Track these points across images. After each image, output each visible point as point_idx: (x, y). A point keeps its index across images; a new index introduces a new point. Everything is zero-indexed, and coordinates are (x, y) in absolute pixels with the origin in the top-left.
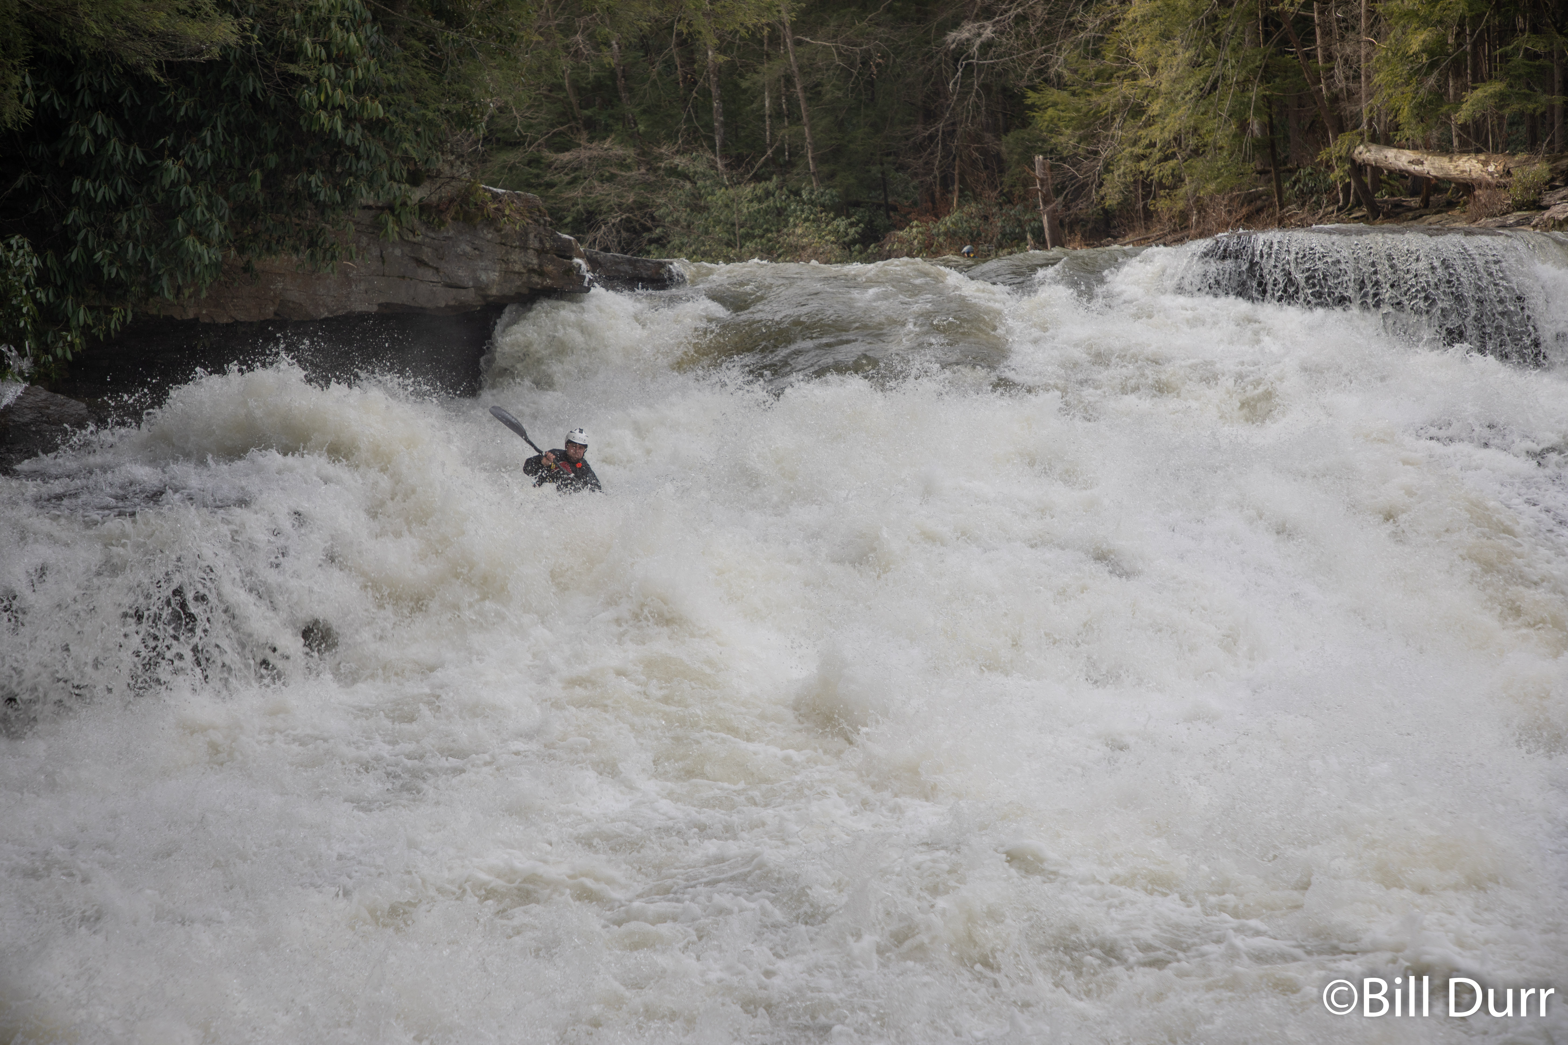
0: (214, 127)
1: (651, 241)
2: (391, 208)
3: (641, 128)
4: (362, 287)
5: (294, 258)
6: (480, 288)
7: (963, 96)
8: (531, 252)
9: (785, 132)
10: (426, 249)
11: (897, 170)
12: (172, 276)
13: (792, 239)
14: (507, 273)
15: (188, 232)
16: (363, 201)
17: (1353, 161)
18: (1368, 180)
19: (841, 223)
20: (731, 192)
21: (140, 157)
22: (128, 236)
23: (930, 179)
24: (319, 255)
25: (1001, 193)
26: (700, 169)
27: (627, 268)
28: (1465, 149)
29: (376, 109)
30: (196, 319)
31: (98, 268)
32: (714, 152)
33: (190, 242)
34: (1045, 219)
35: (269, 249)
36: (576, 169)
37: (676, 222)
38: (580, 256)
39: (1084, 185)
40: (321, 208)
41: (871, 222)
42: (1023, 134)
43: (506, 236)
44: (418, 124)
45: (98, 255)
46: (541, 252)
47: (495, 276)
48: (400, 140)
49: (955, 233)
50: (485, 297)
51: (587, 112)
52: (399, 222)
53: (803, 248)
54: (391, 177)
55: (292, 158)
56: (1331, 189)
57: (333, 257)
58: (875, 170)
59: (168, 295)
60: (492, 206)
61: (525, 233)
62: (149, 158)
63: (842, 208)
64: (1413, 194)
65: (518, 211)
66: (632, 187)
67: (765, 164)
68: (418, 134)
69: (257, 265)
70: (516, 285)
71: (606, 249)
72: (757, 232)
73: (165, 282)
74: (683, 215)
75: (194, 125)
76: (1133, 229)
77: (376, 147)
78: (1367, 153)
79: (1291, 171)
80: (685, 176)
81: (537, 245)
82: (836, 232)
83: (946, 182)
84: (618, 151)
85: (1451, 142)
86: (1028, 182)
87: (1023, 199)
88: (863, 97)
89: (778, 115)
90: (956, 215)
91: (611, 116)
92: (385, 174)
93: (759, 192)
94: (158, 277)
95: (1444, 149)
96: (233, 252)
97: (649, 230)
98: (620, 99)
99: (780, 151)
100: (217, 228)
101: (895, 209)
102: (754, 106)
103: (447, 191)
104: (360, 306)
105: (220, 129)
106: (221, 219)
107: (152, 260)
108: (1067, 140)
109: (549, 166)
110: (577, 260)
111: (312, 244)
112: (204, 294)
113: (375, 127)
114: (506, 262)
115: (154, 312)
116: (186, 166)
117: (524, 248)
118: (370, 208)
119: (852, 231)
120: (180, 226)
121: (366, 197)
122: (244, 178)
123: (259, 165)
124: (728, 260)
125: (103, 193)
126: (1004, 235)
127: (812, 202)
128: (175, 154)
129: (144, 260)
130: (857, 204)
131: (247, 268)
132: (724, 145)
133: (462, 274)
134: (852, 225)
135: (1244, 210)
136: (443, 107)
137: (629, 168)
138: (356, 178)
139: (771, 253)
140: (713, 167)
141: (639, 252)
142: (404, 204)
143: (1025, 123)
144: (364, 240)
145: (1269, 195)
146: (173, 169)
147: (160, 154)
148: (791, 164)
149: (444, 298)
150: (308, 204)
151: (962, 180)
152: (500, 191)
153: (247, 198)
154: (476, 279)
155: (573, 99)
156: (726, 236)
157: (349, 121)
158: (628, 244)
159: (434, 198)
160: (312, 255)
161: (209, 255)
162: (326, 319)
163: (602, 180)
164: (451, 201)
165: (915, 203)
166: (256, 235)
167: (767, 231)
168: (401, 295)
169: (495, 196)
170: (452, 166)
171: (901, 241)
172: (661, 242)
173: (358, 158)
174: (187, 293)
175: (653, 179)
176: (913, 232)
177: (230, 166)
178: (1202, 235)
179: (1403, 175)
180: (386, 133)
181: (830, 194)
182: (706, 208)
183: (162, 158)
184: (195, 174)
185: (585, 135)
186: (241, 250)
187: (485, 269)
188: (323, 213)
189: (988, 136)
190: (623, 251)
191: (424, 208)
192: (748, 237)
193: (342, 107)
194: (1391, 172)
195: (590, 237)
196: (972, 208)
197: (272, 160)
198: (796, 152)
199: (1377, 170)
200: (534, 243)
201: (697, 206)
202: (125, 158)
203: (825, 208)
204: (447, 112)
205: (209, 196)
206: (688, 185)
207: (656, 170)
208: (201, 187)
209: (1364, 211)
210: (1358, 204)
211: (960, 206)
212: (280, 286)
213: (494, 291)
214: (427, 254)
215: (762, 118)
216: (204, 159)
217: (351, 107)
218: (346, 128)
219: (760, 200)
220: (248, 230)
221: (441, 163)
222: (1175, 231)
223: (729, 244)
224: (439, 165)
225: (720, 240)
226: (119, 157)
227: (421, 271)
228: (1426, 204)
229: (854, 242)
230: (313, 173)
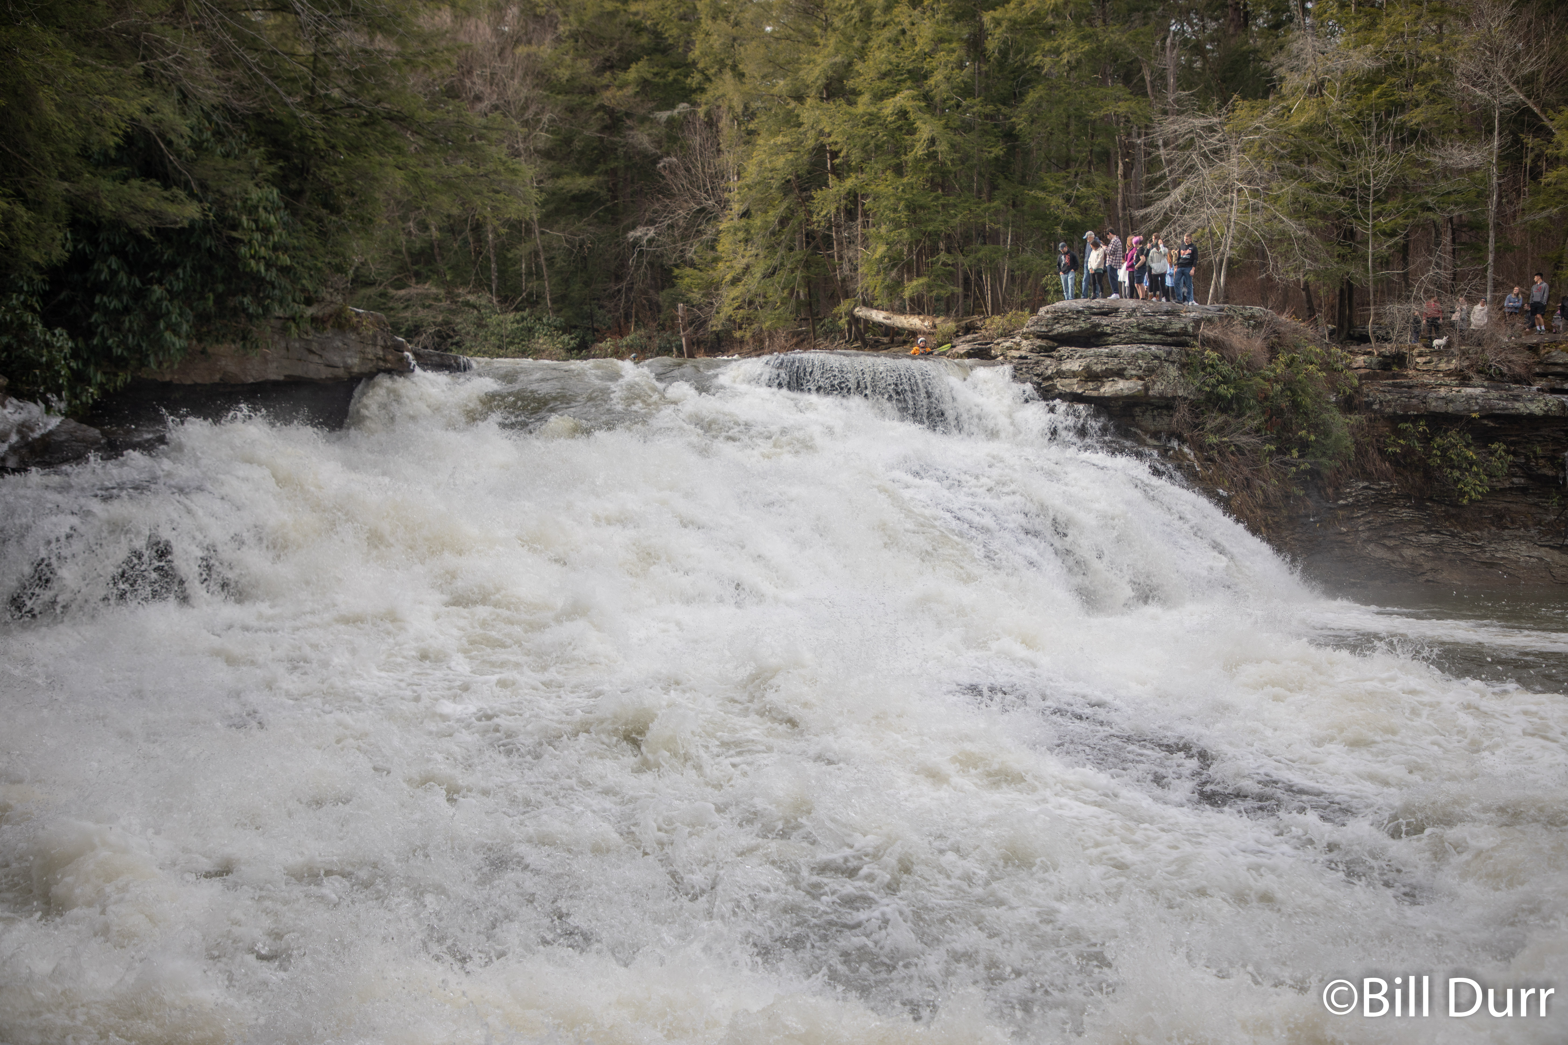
0: (185, 267)
1: (452, 344)
2: (293, 319)
3: (448, 278)
4: (275, 365)
5: (233, 346)
6: (347, 368)
7: (638, 268)
8: (379, 347)
9: (534, 284)
10: (314, 344)
11: (600, 308)
12: (156, 355)
13: (537, 346)
14: (364, 359)
15: (166, 329)
16: (277, 314)
17: (853, 316)
18: (861, 326)
19: (566, 338)
20: (501, 317)
21: (138, 284)
22: (129, 330)
23: (617, 314)
24: (248, 345)
25: (659, 325)
26: (484, 302)
27: (436, 358)
28: (913, 312)
29: (285, 260)
30: (171, 381)
31: (110, 349)
32: (491, 293)
33: (168, 335)
34: (684, 340)
35: (217, 341)
36: (409, 300)
37: (468, 333)
38: (408, 351)
39: (705, 322)
40: (250, 317)
41: (583, 338)
42: (671, 291)
43: (364, 337)
44: (311, 269)
45: (110, 341)
46: (385, 348)
47: (356, 361)
48: (299, 279)
49: (632, 346)
50: (350, 373)
51: (416, 267)
52: (298, 327)
53: (544, 351)
54: (294, 300)
55: (233, 287)
56: (841, 331)
57: (257, 347)
58: (586, 308)
59: (153, 366)
60: (355, 320)
61: (375, 336)
62: (143, 283)
63: (566, 329)
64: (885, 336)
65: (371, 323)
66: (442, 312)
67: (521, 302)
68: (311, 276)
69: (210, 350)
70: (368, 367)
71: (426, 347)
72: (516, 341)
73: (152, 358)
74: (472, 329)
75: (173, 266)
76: (733, 348)
77: (285, 282)
78: (861, 312)
79: (821, 320)
80: (474, 307)
81: (382, 343)
82: (563, 342)
83: (627, 316)
84: (434, 290)
85: (905, 308)
86: (674, 318)
87: (672, 328)
88: (580, 266)
89: (530, 274)
90: (632, 336)
91: (430, 270)
92: (290, 298)
93: (518, 317)
94: (148, 356)
95: (902, 311)
96: (194, 342)
97: (451, 337)
98: (436, 261)
99: (530, 295)
100: (185, 327)
101: (598, 331)
102: (517, 267)
103: (328, 310)
104: (273, 377)
105: (188, 268)
106: (188, 321)
107: (144, 345)
108: (696, 296)
109: (392, 298)
110: (407, 353)
111: (244, 338)
112: (176, 366)
113: (285, 270)
114: (364, 353)
115: (145, 376)
116: (167, 290)
117: (375, 345)
118: (280, 318)
119: (572, 342)
120: (162, 325)
121: (278, 312)
122: (202, 297)
123: (212, 290)
124: (499, 356)
125: (114, 304)
126: (660, 348)
127: (549, 325)
128: (160, 282)
129: (139, 345)
130: (575, 327)
131: (203, 352)
132: (497, 290)
133: (336, 359)
134: (572, 339)
135: (795, 340)
136: (327, 260)
137: (441, 301)
138: (272, 300)
139: (524, 353)
140: (490, 301)
141: (446, 350)
142: (301, 317)
143: (673, 285)
144: (276, 337)
145: (808, 332)
146: (158, 291)
147: (151, 282)
148: (537, 303)
149: (325, 373)
150: (242, 315)
151: (637, 316)
152: (361, 311)
153: (204, 309)
154: (345, 363)
155: (408, 260)
156: (497, 343)
157: (268, 266)
158: (439, 345)
159: (320, 314)
160: (244, 345)
161: (179, 343)
162: (252, 384)
163: (424, 307)
164: (331, 315)
165: (609, 328)
166: (209, 332)
167: (523, 340)
168: (298, 371)
169: (358, 314)
170: (331, 295)
171: (600, 349)
172: (458, 345)
173: (274, 288)
174: (165, 365)
175: (454, 307)
176: (607, 344)
177: (195, 290)
178: (771, 353)
179: (880, 325)
180: (291, 274)
181: (559, 321)
182: (486, 326)
183: (152, 284)
184: (172, 295)
185: (414, 280)
186: (200, 340)
187: (351, 357)
188: (251, 320)
189: (651, 292)
190: (436, 349)
191: (314, 319)
192: (511, 343)
193: (264, 258)
194: (874, 323)
195: (416, 340)
196: (642, 332)
197: (220, 288)
198: (540, 296)
199: (866, 321)
200: (380, 342)
201: (480, 324)
202: (129, 283)
203: (556, 328)
204: (329, 263)
205: (180, 308)
206: (476, 312)
207: (456, 302)
208: (175, 302)
209: (859, 344)
210: (856, 339)
211: (635, 330)
212: (224, 363)
213: (356, 370)
214: (315, 346)
215: (520, 275)
216: (179, 286)
217: (271, 258)
218: (267, 270)
219: (518, 322)
220: (205, 329)
221: (324, 293)
222: (756, 350)
223: (499, 347)
224: (324, 294)
225: (494, 345)
226: (125, 283)
227: (311, 357)
228: (892, 341)
229: (573, 349)
230: (245, 296)
